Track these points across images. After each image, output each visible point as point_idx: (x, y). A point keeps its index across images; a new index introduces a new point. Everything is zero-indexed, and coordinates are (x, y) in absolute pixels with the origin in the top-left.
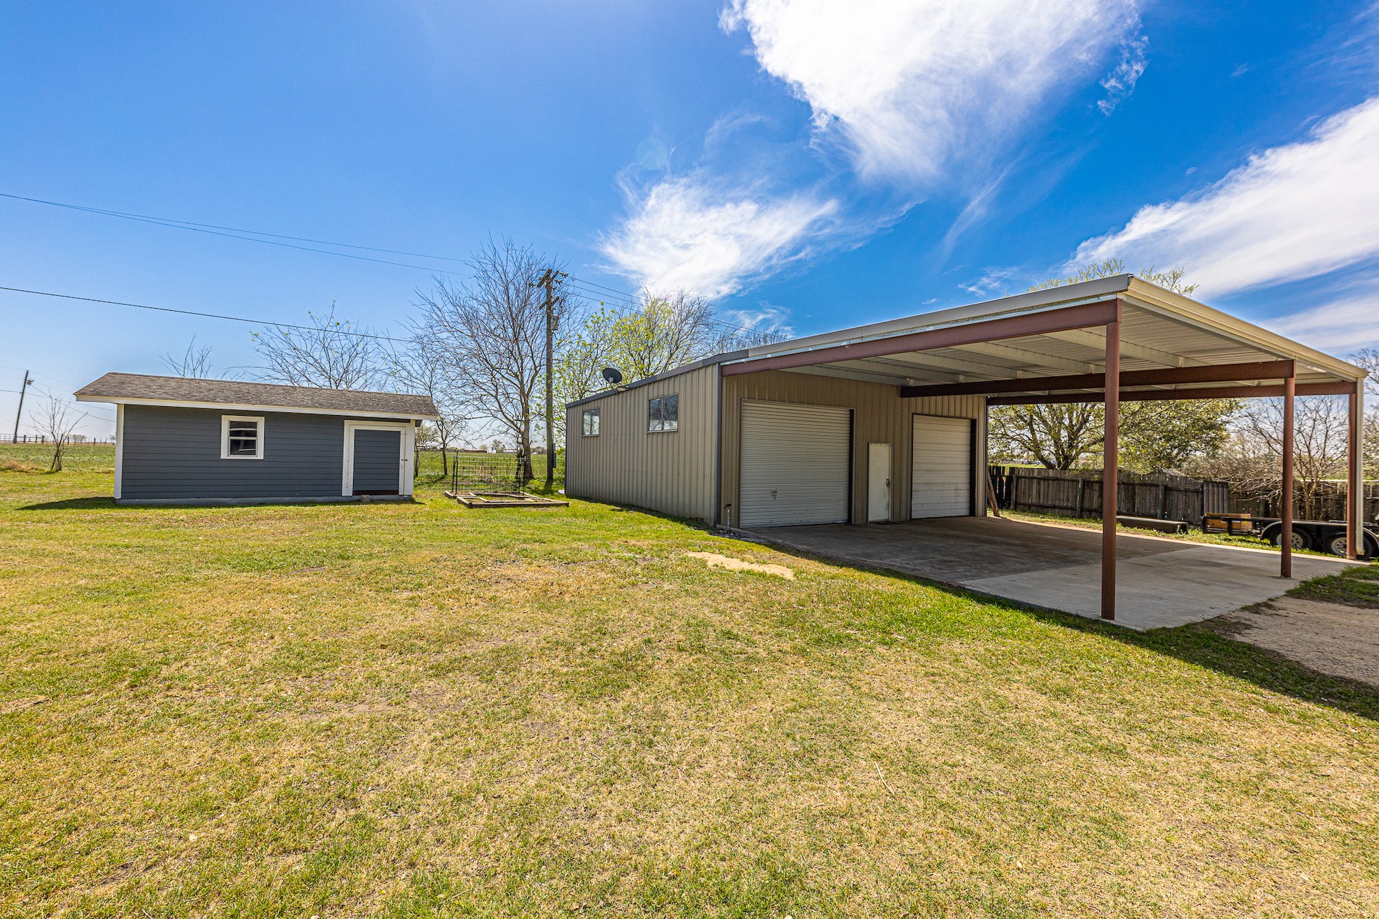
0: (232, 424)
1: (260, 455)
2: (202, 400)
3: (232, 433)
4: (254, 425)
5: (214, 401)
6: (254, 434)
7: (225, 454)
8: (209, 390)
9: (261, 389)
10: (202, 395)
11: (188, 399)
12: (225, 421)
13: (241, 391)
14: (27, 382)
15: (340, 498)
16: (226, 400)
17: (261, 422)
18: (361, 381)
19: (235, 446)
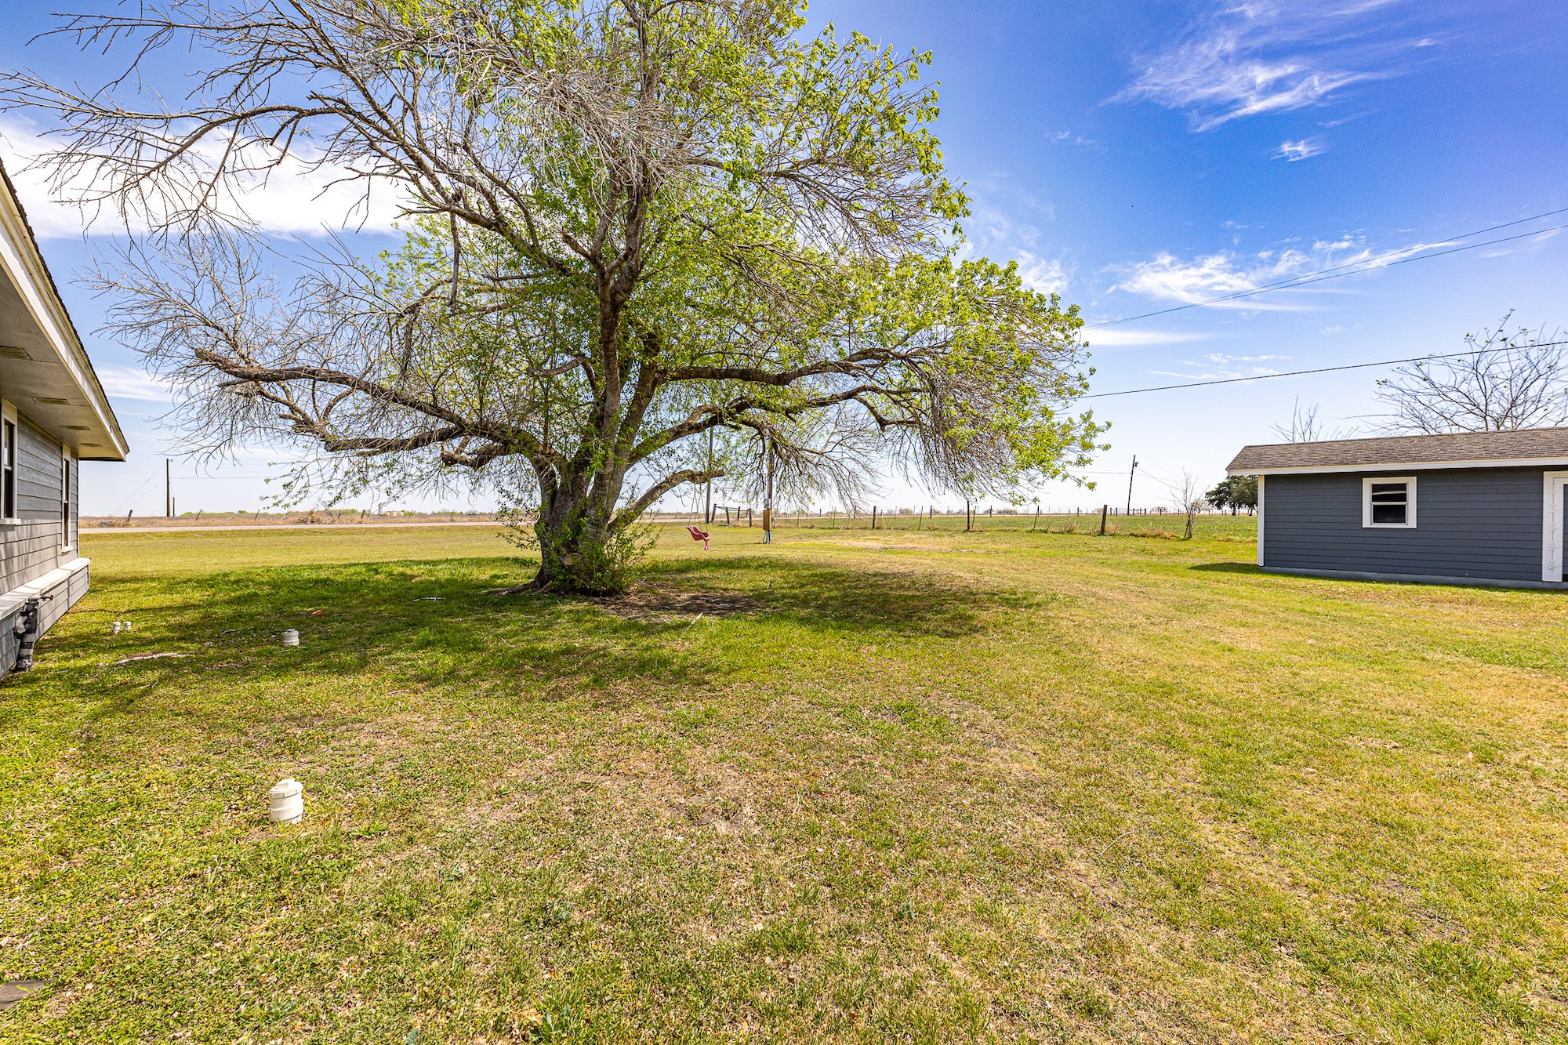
0: (1375, 488)
1: (1411, 522)
2: (1341, 463)
3: (1375, 499)
4: (1403, 487)
5: (1355, 463)
6: (1403, 498)
7: (1367, 521)
8: (1345, 452)
9: (1407, 443)
10: (1340, 458)
11: (1326, 464)
12: (1367, 484)
13: (1382, 448)
14: (1135, 465)
15: (1538, 584)
16: (1369, 461)
17: (1412, 483)
18: (1540, 413)
19: (1379, 514)
